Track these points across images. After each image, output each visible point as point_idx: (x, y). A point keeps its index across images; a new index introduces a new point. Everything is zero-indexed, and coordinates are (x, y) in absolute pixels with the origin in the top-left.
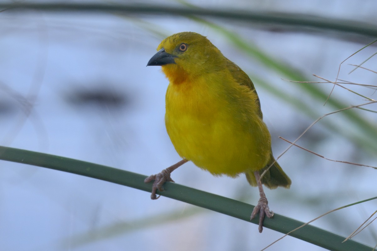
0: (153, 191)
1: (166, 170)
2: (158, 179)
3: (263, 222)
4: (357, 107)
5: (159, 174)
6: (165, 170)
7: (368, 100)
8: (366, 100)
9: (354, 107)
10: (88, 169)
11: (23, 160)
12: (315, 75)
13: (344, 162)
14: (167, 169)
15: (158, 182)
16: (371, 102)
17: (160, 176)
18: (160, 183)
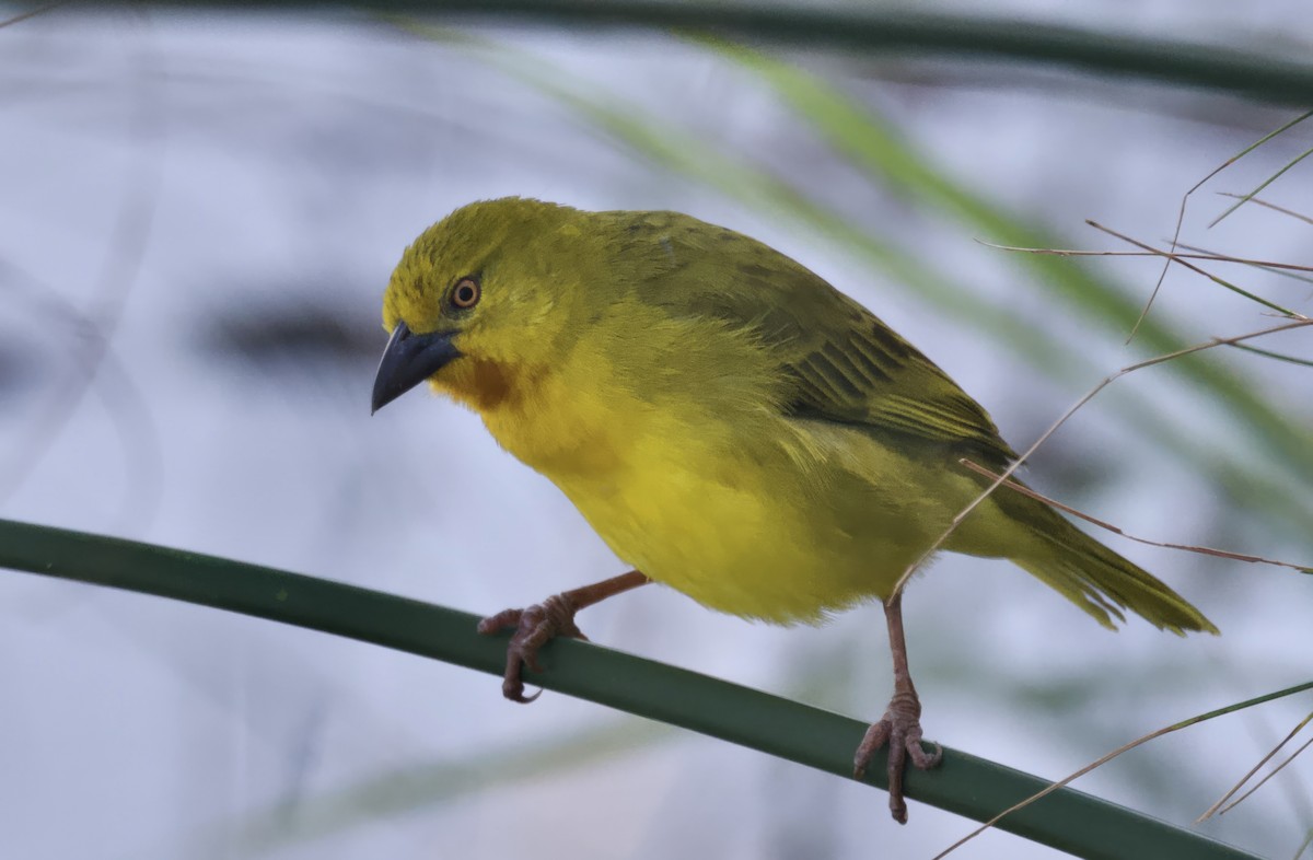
0: (509, 670)
1: (563, 600)
2: (527, 623)
3: (903, 780)
4: (1232, 343)
5: (531, 608)
6: (556, 598)
7: (1282, 314)
8: (1272, 315)
9: (1220, 342)
10: (282, 596)
11: (49, 566)
12: (1092, 223)
13: (1193, 549)
14: (564, 595)
15: (526, 636)
16: (1290, 321)
17: (538, 615)
18: (532, 641)
